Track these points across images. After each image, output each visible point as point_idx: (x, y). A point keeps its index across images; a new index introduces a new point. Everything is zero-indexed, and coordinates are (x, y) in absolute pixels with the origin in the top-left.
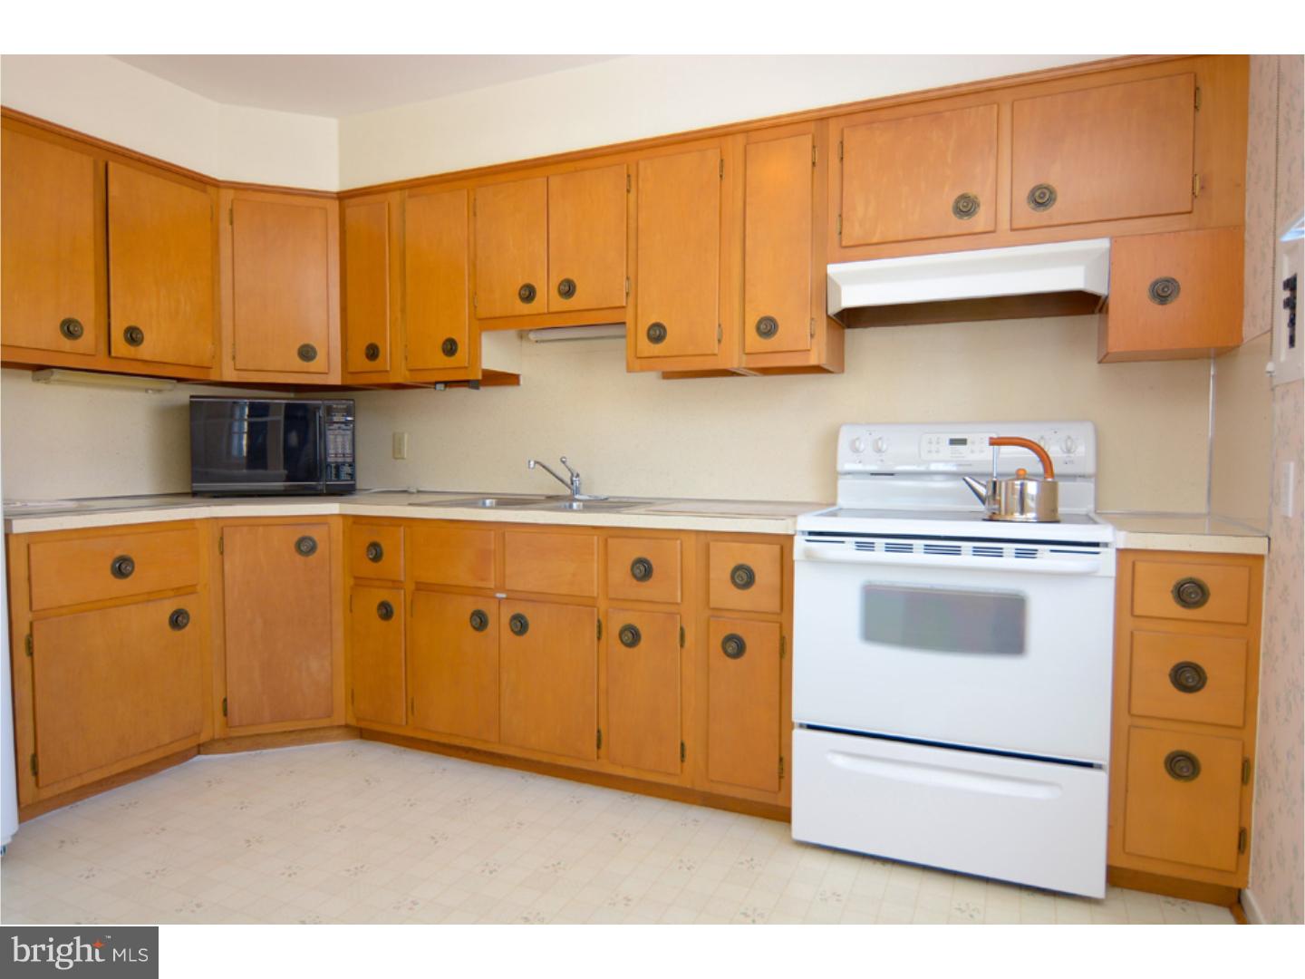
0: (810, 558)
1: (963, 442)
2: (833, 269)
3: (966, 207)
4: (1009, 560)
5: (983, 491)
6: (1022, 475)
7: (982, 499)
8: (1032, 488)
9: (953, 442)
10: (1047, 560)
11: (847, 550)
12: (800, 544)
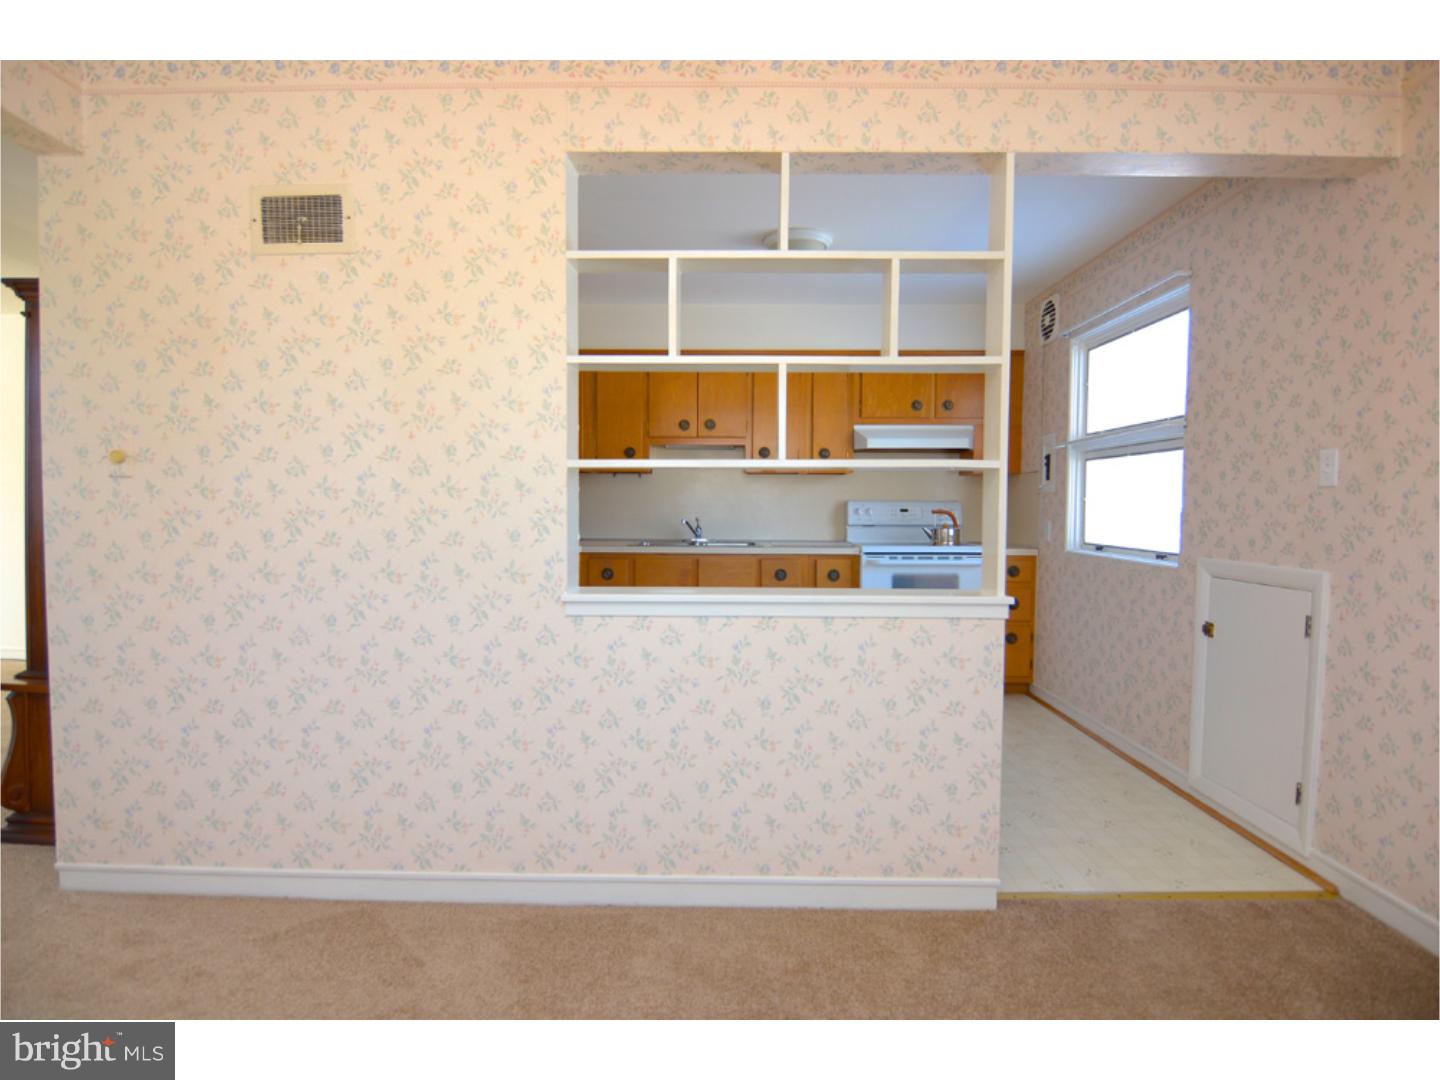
0: (870, 563)
1: (906, 510)
2: (857, 428)
3: (916, 405)
4: (951, 561)
5: (929, 532)
6: (945, 526)
7: (930, 537)
8: (951, 532)
9: (903, 510)
10: (966, 560)
11: (886, 560)
12: (864, 559)
